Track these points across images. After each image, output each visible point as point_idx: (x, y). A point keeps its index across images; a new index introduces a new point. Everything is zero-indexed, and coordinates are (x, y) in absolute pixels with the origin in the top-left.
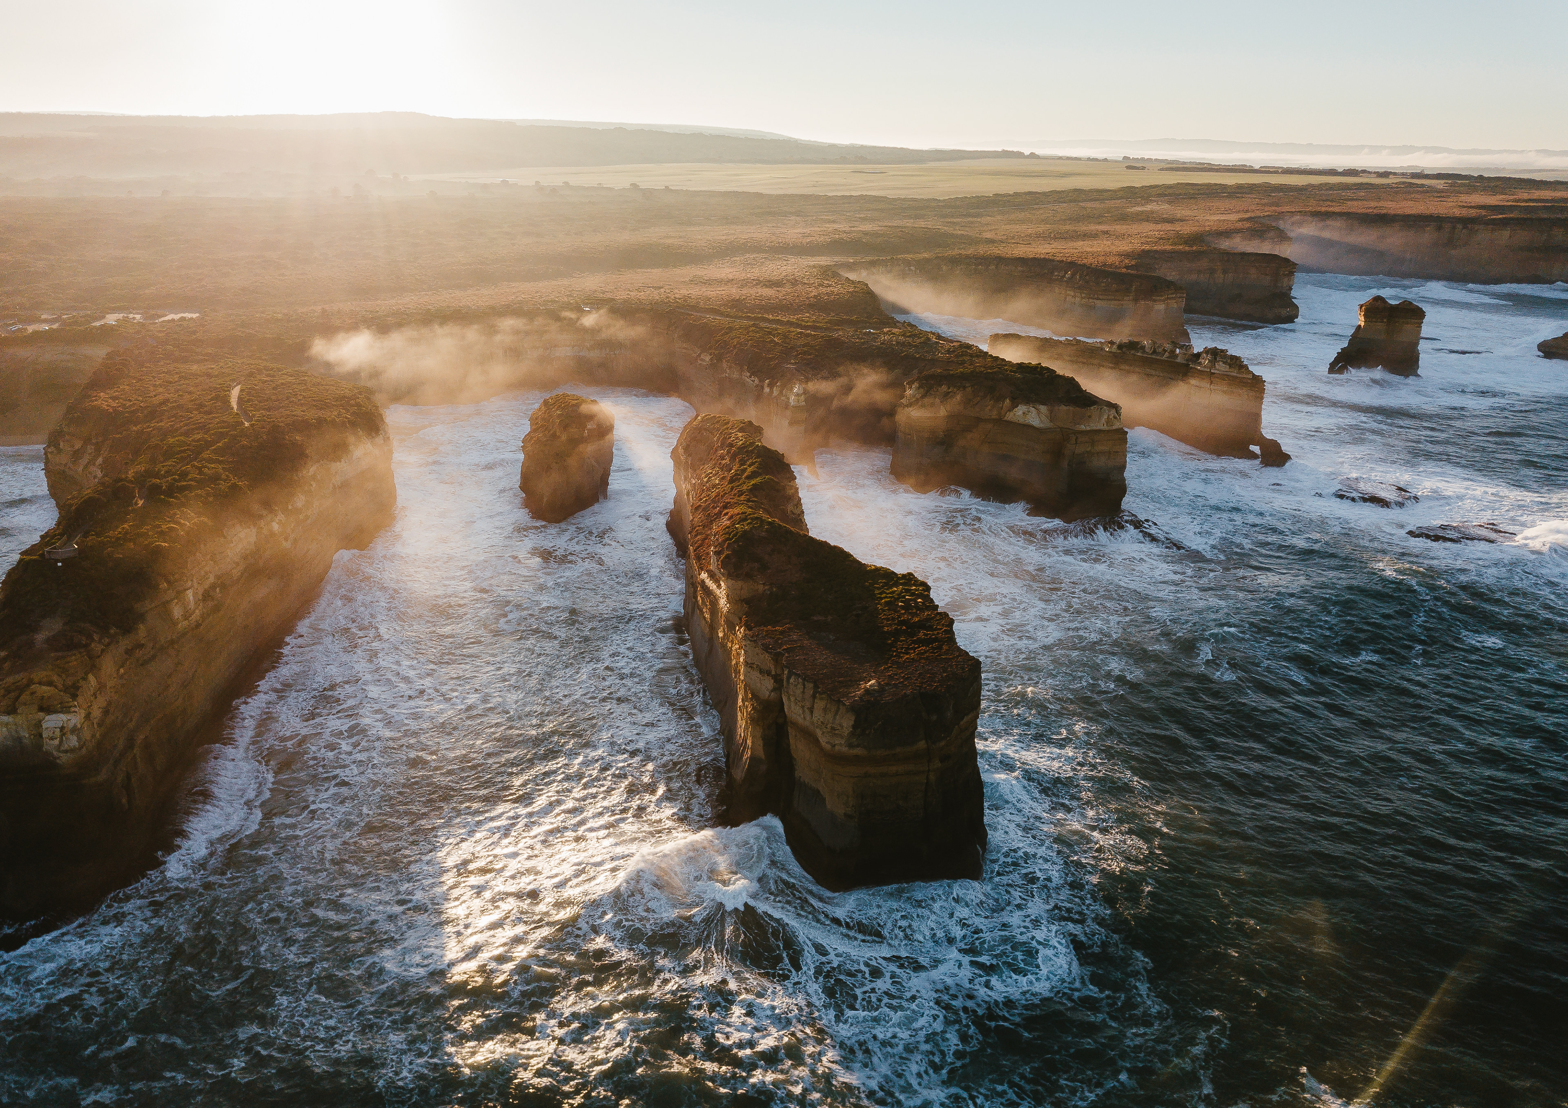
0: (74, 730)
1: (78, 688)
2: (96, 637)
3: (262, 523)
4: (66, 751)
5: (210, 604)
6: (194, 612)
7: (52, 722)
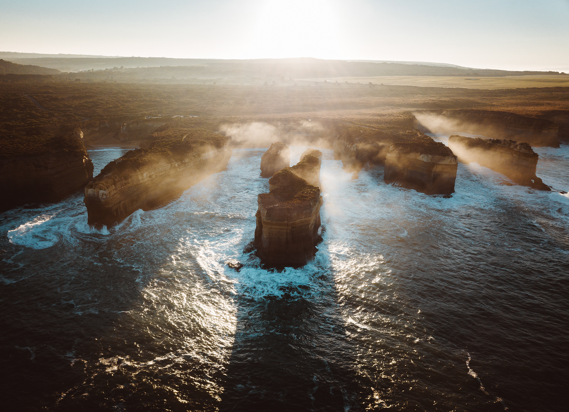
0: (105, 194)
1: (109, 187)
2: (117, 178)
3: (173, 163)
4: (103, 199)
5: (151, 179)
6: (145, 179)
7: (101, 192)
